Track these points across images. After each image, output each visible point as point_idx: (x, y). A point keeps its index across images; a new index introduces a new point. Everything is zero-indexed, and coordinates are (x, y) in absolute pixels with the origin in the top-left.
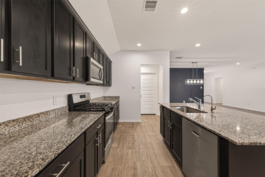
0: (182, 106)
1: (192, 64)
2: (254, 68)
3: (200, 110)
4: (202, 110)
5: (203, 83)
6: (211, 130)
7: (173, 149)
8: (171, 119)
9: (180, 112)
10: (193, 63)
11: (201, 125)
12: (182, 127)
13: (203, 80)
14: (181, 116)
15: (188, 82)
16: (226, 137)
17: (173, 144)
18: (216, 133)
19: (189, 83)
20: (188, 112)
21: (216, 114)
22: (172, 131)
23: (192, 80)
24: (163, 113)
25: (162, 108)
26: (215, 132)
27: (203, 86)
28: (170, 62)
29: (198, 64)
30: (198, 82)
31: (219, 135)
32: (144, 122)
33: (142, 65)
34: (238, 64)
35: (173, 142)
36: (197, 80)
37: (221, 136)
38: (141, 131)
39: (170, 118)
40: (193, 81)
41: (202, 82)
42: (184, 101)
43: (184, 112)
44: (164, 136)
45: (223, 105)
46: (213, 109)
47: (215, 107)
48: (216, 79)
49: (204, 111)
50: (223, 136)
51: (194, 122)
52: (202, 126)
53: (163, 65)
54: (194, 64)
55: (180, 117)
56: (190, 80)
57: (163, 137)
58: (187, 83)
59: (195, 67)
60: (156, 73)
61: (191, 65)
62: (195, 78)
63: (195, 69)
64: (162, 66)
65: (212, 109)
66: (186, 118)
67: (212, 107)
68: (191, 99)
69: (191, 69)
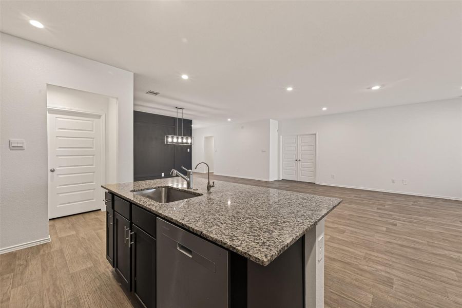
0: (159, 187)
1: (176, 110)
2: (242, 128)
3: (189, 192)
4: (193, 191)
5: (191, 143)
6: (216, 240)
7: (135, 291)
8: (131, 223)
9: (153, 202)
10: (176, 108)
11: (196, 230)
12: (156, 238)
13: (191, 138)
14: (154, 214)
15: (170, 140)
16: (246, 253)
17: (135, 281)
18: (226, 246)
19: (170, 143)
20: (169, 200)
21: (214, 195)
22: (133, 252)
23: (175, 137)
24: (113, 208)
25: (111, 198)
26: (225, 244)
27: (190, 147)
28: (135, 99)
29: (185, 111)
30: (185, 141)
31: (231, 249)
32: (61, 239)
33: (49, 86)
34: (229, 120)
35: (135, 276)
36: (182, 138)
37: (235, 251)
38: (44, 270)
39: (131, 219)
40: (178, 138)
41: (189, 141)
42: (163, 175)
43: (161, 202)
44: (115, 264)
45: (214, 174)
46: (211, 187)
47: (213, 183)
48: (206, 138)
49: (196, 192)
50: (239, 250)
51: (183, 225)
52: (199, 233)
53: (117, 98)
54: (179, 110)
55: (152, 216)
56: (172, 138)
57: (114, 267)
58: (167, 142)
59: (180, 116)
60: (100, 116)
61: (174, 112)
62: (180, 135)
63: (180, 120)
64: (115, 100)
65: (209, 187)
66: (165, 218)
67: (209, 183)
68: (175, 172)
69: (174, 119)
